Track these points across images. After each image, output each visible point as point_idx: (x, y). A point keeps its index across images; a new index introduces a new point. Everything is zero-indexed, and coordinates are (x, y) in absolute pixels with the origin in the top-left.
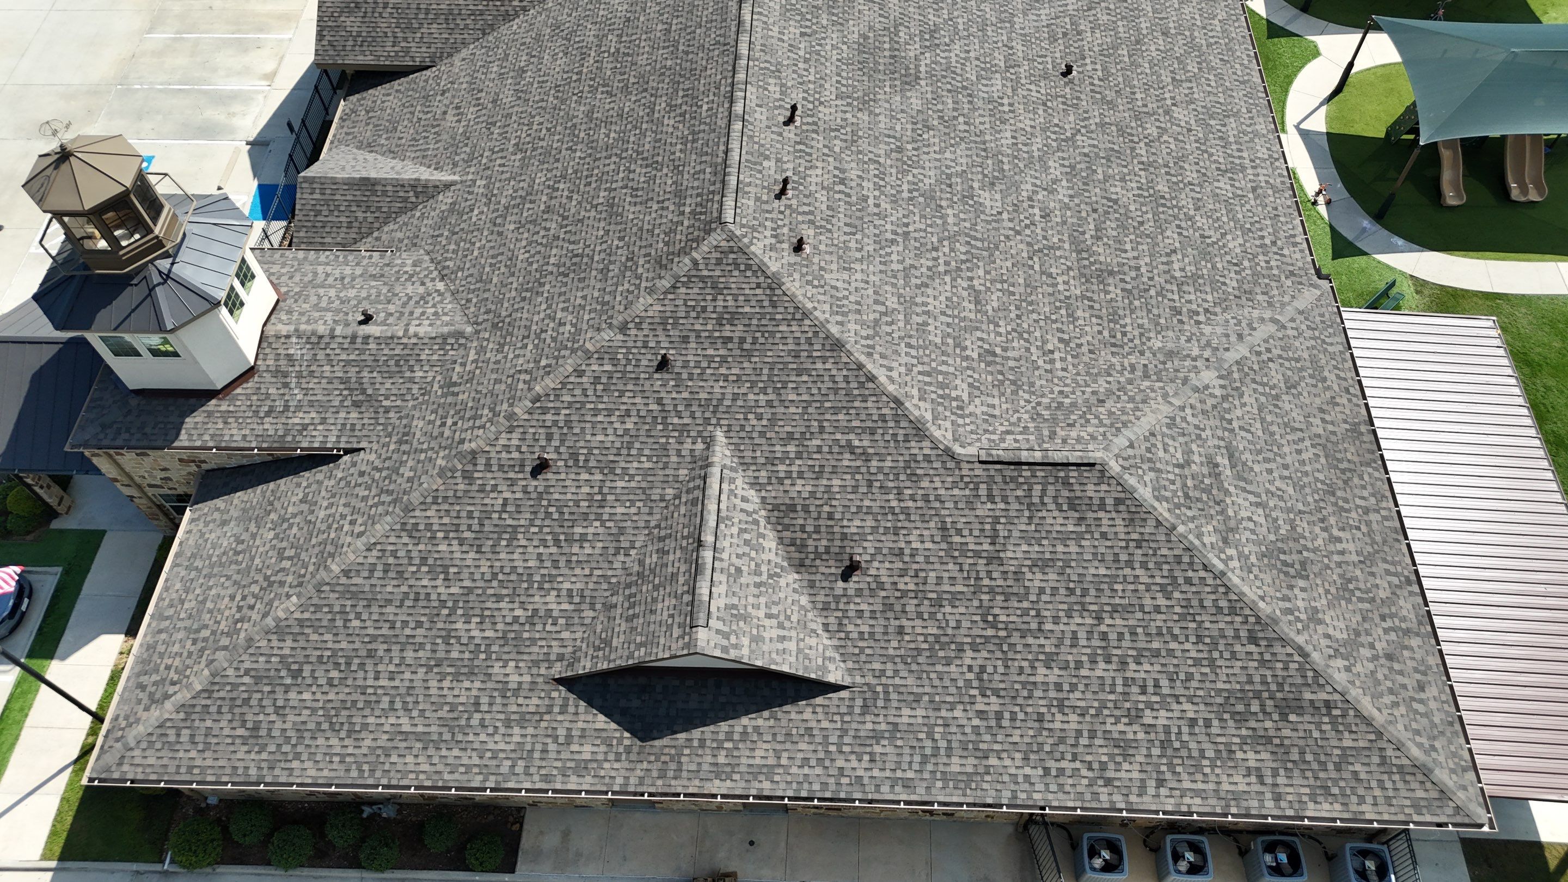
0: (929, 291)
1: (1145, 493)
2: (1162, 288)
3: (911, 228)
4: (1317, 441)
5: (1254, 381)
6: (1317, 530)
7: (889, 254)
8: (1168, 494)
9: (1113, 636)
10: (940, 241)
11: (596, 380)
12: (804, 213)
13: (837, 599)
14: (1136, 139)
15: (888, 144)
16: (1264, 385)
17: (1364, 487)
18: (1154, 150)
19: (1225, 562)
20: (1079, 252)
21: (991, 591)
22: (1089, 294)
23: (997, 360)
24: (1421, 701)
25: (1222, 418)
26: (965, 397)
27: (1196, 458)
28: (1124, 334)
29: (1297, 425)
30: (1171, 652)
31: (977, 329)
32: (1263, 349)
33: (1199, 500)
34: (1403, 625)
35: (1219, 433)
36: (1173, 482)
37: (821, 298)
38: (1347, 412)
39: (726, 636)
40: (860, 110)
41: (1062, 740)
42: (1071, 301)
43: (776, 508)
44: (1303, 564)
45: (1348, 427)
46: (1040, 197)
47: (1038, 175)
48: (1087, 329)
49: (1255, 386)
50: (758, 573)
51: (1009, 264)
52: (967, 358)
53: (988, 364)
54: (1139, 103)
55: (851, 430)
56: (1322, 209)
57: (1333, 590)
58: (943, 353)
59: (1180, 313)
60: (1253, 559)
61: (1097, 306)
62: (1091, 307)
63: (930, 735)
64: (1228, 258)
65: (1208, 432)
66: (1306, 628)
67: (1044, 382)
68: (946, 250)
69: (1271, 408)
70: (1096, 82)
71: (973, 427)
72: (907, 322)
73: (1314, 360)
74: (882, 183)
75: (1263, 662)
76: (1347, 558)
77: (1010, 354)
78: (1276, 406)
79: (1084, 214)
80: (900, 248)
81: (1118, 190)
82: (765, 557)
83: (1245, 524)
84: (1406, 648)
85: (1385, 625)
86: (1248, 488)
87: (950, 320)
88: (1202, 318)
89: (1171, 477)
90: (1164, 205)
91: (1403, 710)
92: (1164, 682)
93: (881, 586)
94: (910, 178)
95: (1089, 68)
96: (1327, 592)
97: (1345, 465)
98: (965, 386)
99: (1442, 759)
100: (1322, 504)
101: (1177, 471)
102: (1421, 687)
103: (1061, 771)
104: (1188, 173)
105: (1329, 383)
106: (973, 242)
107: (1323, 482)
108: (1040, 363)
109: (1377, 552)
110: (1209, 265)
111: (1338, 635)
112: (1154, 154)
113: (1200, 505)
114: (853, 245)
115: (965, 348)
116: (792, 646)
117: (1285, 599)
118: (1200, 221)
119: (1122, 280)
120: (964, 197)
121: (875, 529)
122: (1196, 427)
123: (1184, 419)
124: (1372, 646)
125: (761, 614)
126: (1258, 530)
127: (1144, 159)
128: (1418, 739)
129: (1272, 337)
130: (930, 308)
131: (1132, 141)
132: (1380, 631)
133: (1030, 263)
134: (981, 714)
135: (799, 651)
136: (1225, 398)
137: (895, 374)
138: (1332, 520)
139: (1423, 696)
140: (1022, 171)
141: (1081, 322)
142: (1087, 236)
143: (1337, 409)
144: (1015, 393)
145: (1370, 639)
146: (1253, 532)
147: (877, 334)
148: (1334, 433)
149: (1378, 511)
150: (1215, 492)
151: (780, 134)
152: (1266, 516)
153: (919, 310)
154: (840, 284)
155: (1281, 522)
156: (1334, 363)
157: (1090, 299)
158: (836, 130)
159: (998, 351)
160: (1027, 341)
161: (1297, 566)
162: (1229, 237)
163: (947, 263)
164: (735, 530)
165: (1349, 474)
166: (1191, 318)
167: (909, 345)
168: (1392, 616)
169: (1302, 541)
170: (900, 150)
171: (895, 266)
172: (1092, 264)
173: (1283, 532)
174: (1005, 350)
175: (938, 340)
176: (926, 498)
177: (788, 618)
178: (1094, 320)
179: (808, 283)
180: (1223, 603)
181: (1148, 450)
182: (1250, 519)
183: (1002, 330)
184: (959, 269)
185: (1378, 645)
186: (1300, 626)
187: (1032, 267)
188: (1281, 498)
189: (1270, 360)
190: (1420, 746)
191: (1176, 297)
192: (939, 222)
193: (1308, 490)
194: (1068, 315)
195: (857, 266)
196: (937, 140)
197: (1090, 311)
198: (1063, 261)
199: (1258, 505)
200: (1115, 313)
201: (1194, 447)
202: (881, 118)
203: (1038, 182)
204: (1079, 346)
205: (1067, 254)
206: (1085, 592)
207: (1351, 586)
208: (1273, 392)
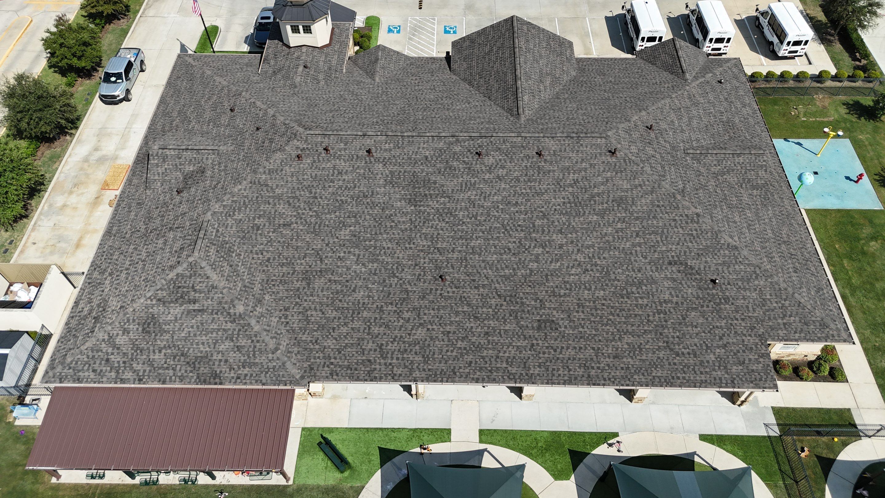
0: (287, 206)
1: (179, 270)
2: (300, 305)
3: (320, 200)
4: (209, 355)
5: (240, 330)
6: (165, 343)
7: (303, 190)
8: (180, 280)
9: (136, 266)
10: (315, 211)
11: (257, 114)
12: (318, 159)
13: (172, 190)
14: (399, 306)
15: (368, 191)
16: (238, 335)
17: (186, 371)
18: (392, 314)
19: (150, 298)
20: (320, 271)
21: (162, 230)
22: (296, 273)
23: (255, 232)
24: (88, 369)
25: (218, 311)
26: (234, 217)
27: (197, 295)
28: (274, 285)
29: (217, 346)
30: (126, 283)
31: (270, 224)
32: (258, 338)
33: (177, 292)
34: (120, 371)
35: (211, 308)
36: (185, 282)
37: (276, 165)
38: (226, 375)
39: (157, 155)
40: (385, 180)
41: (111, 255)
42: (291, 266)
43: (204, 168)
44: (149, 332)
45: (218, 372)
46: (352, 257)
47: (366, 257)
48: (277, 271)
49: (237, 330)
50: (180, 164)
51: (308, 240)
52: (254, 218)
53: (252, 227)
54: (426, 312)
55: (224, 182)
56: (418, 450)
57: (137, 343)
58: (255, 210)
59: (286, 310)
60: (151, 310)
61: (289, 276)
62: (289, 273)
63: (125, 221)
64: (320, 338)
65: (210, 303)
66: (121, 327)
67: (245, 249)
68: (311, 214)
69: (226, 335)
70: (439, 292)
71: (221, 219)
72: (269, 197)
73: (255, 364)
74: (343, 189)
75: (113, 311)
76: (152, 353)
77: (259, 236)
78: (227, 338)
79: (344, 276)
80: (308, 195)
81: (362, 293)
82: (187, 167)
83: (167, 310)
84: (111, 369)
85: (121, 362)
86: (184, 316)
87: (273, 213)
88: (283, 320)
89: (188, 282)
90: (353, 313)
91: (86, 359)
92: (118, 282)
93: (172, 200)
94: (349, 200)
95: (449, 289)
96: (136, 340)
97: (197, 366)
98: (240, 217)
99: (65, 371)
100: (177, 348)
101: (191, 285)
102: (94, 371)
103: (103, 256)
104: (377, 329)
105: (242, 369)
106: (317, 225)
107: (188, 351)
108: (256, 249)
109: (154, 369)
110: (315, 328)
111: (118, 340)
112: (389, 314)
113: (175, 292)
114: (305, 177)
115: (259, 218)
116: (156, 177)
117: (134, 320)
118: (344, 330)
119: (304, 288)
120: (344, 223)
121: (190, 195)
122: (213, 298)
123: (216, 293)
124: (112, 354)
125: (166, 167)
126: (164, 315)
127: (385, 308)
128: (74, 363)
129: (266, 345)
130: (278, 206)
131: (397, 304)
132: (118, 359)
133: (310, 249)
134: (126, 233)
135: (155, 180)
136: (229, 314)
137: (243, 192)
138: (169, 351)
139: (91, 370)
140: (367, 250)
141: (280, 268)
142: (330, 276)
143: (228, 370)
144: (239, 237)
145: (115, 354)
146: (163, 313)
147: (262, 185)
148: (214, 365)
149: (174, 375)
150: (181, 300)
151: (360, 149)
152: (171, 320)
153: (276, 201)
154: (284, 172)
155: (168, 327)
156: (254, 375)
157: (293, 274)
158: (370, 171)
159: (260, 232)
160: (267, 244)
161: (148, 329)
162: (334, 341)
163: (303, 214)
164: (195, 156)
165: (192, 366)
166: (283, 315)
167: (257, 197)
168: (125, 367)
169: (159, 334)
170: (366, 197)
171: (298, 193)
172: (314, 276)
173: (164, 326)
174: (261, 234)
175: (262, 208)
176: (196, 207)
177: (166, 176)
178: (281, 274)
179: (282, 161)
180: (136, 297)
181: (200, 275)
182: (169, 313)
183: (271, 234)
184: (301, 218)
185: (112, 356)
186: (122, 324)
187: (308, 249)
188: (179, 329)
189: (252, 341)
190: (72, 362)
191: (295, 310)
192: (326, 211)
193: (183, 343)
194: (283, 263)
195: (294, 178)
196: (376, 212)
197: (286, 273)
198: (314, 264)
199: (176, 318)
200: (286, 283)
201: (203, 295)
202: (383, 189)
203: (361, 257)
204: (267, 266)
205: (319, 266)
206: (152, 256)
207: (138, 351)
208: (234, 339)
